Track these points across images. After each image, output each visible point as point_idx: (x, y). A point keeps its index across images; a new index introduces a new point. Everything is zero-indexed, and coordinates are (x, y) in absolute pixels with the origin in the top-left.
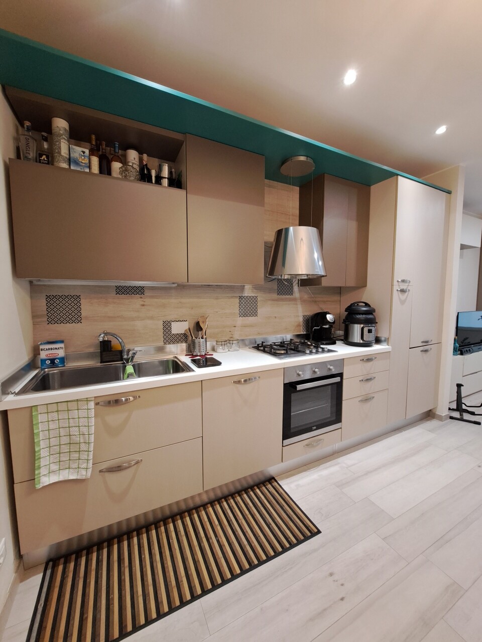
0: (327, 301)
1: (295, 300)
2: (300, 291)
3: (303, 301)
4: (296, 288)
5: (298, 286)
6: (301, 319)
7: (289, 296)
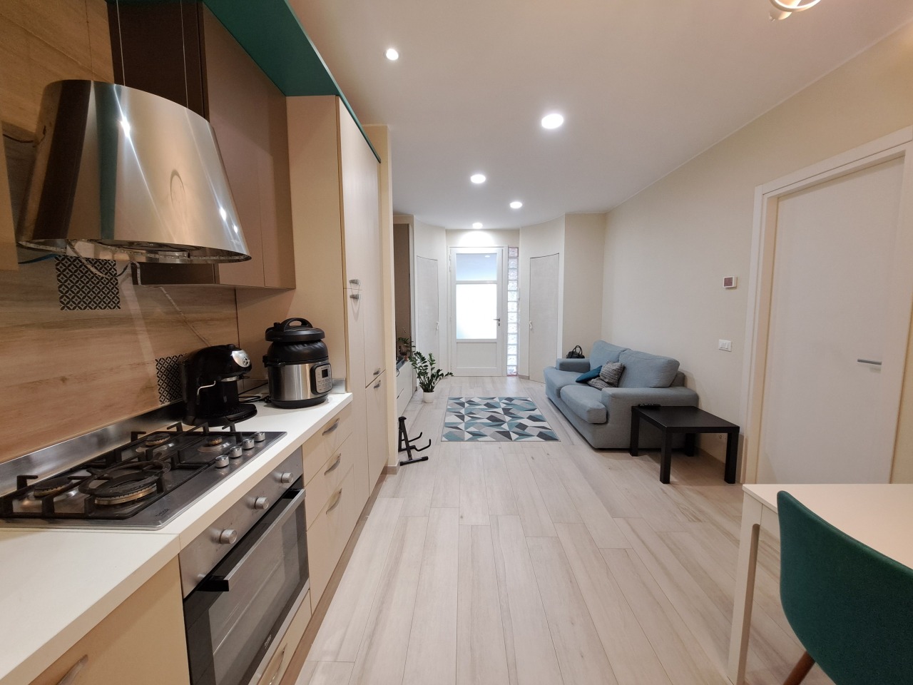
0: (212, 320)
1: (128, 320)
2: (140, 297)
3: (151, 323)
4: (127, 288)
5: (135, 282)
6: (152, 370)
7: (107, 311)
